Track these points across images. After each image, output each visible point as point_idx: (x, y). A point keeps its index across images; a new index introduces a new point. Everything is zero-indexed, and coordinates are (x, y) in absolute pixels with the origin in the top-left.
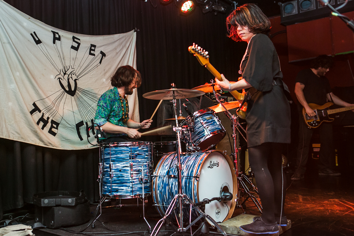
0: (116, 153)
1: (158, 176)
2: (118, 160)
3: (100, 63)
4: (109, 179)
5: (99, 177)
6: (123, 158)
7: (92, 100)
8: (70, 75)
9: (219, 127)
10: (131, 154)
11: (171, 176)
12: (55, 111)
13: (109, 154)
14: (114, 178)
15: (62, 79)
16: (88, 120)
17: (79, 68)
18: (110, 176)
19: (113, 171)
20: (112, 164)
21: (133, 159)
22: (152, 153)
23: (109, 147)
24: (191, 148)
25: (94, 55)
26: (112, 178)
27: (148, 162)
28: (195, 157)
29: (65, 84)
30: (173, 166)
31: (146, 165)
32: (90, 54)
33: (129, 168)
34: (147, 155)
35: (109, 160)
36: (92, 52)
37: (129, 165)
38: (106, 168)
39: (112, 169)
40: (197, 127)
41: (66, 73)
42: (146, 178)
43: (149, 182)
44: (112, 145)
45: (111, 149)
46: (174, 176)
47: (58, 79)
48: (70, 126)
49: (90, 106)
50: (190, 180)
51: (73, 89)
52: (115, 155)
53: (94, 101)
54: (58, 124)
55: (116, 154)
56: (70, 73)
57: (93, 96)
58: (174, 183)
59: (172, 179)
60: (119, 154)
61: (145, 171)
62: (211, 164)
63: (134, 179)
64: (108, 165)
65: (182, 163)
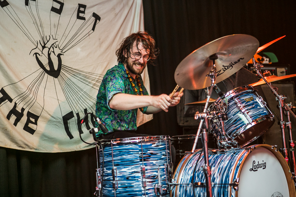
0: (121, 153)
1: (178, 185)
2: (124, 163)
3: (93, 29)
4: (111, 190)
5: (97, 189)
6: (131, 161)
7: (84, 82)
8: (51, 49)
9: (265, 111)
10: (141, 154)
11: (197, 183)
12: (32, 99)
13: (110, 155)
14: (119, 189)
15: (39, 55)
16: (79, 111)
17: (64, 38)
18: (113, 186)
19: (118, 179)
20: (116, 169)
21: (144, 160)
22: (170, 151)
23: (110, 145)
24: (224, 143)
25: (83, 19)
26: (116, 190)
27: (166, 164)
28: (230, 156)
29: (45, 62)
30: (199, 169)
31: (164, 168)
32: (79, 17)
33: (140, 175)
34: (163, 155)
35: (111, 164)
36: (81, 15)
37: (139, 170)
38: (107, 176)
39: (116, 177)
40: (232, 112)
41: (46, 46)
42: (165, 187)
43: (168, 192)
44: (115, 143)
45: (113, 148)
46: (202, 184)
47: (35, 55)
48: (55, 120)
49: (82, 90)
50: (225, 189)
51: (56, 68)
52: (120, 157)
53: (87, 83)
54: (36, 118)
55: (121, 155)
56: (51, 46)
57: (85, 77)
58: (202, 194)
59: (198, 189)
60: (125, 155)
61: (163, 177)
62: (254, 165)
63: (148, 190)
64: (109, 172)
65: (212, 164)
